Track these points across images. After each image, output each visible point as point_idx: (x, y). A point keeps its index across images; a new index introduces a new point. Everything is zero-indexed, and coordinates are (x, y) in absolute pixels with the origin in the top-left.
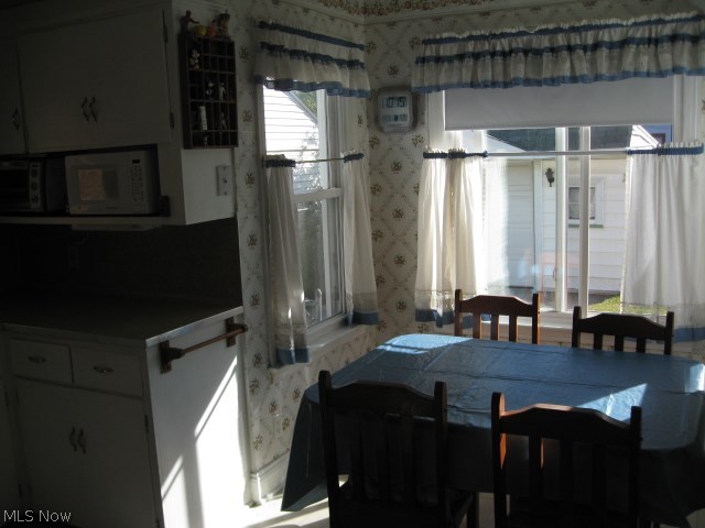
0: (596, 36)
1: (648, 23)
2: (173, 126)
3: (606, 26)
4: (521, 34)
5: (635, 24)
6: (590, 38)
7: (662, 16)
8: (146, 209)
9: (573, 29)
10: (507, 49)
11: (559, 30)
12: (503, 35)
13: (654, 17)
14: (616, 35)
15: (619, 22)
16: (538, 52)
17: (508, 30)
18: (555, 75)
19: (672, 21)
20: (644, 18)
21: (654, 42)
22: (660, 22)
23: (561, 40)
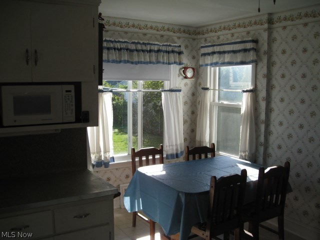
0: (150, 48)
1: (167, 45)
2: (94, 73)
3: (154, 44)
4: (125, 42)
5: (163, 45)
6: (148, 48)
7: (171, 44)
8: (73, 119)
9: (144, 44)
10: (119, 48)
11: (138, 43)
12: (119, 42)
13: (169, 44)
14: (156, 48)
15: (159, 43)
16: (132, 51)
17: (121, 40)
18: (139, 61)
19: (173, 46)
20: (166, 44)
21: (168, 52)
22: (170, 46)
23: (139, 47)
